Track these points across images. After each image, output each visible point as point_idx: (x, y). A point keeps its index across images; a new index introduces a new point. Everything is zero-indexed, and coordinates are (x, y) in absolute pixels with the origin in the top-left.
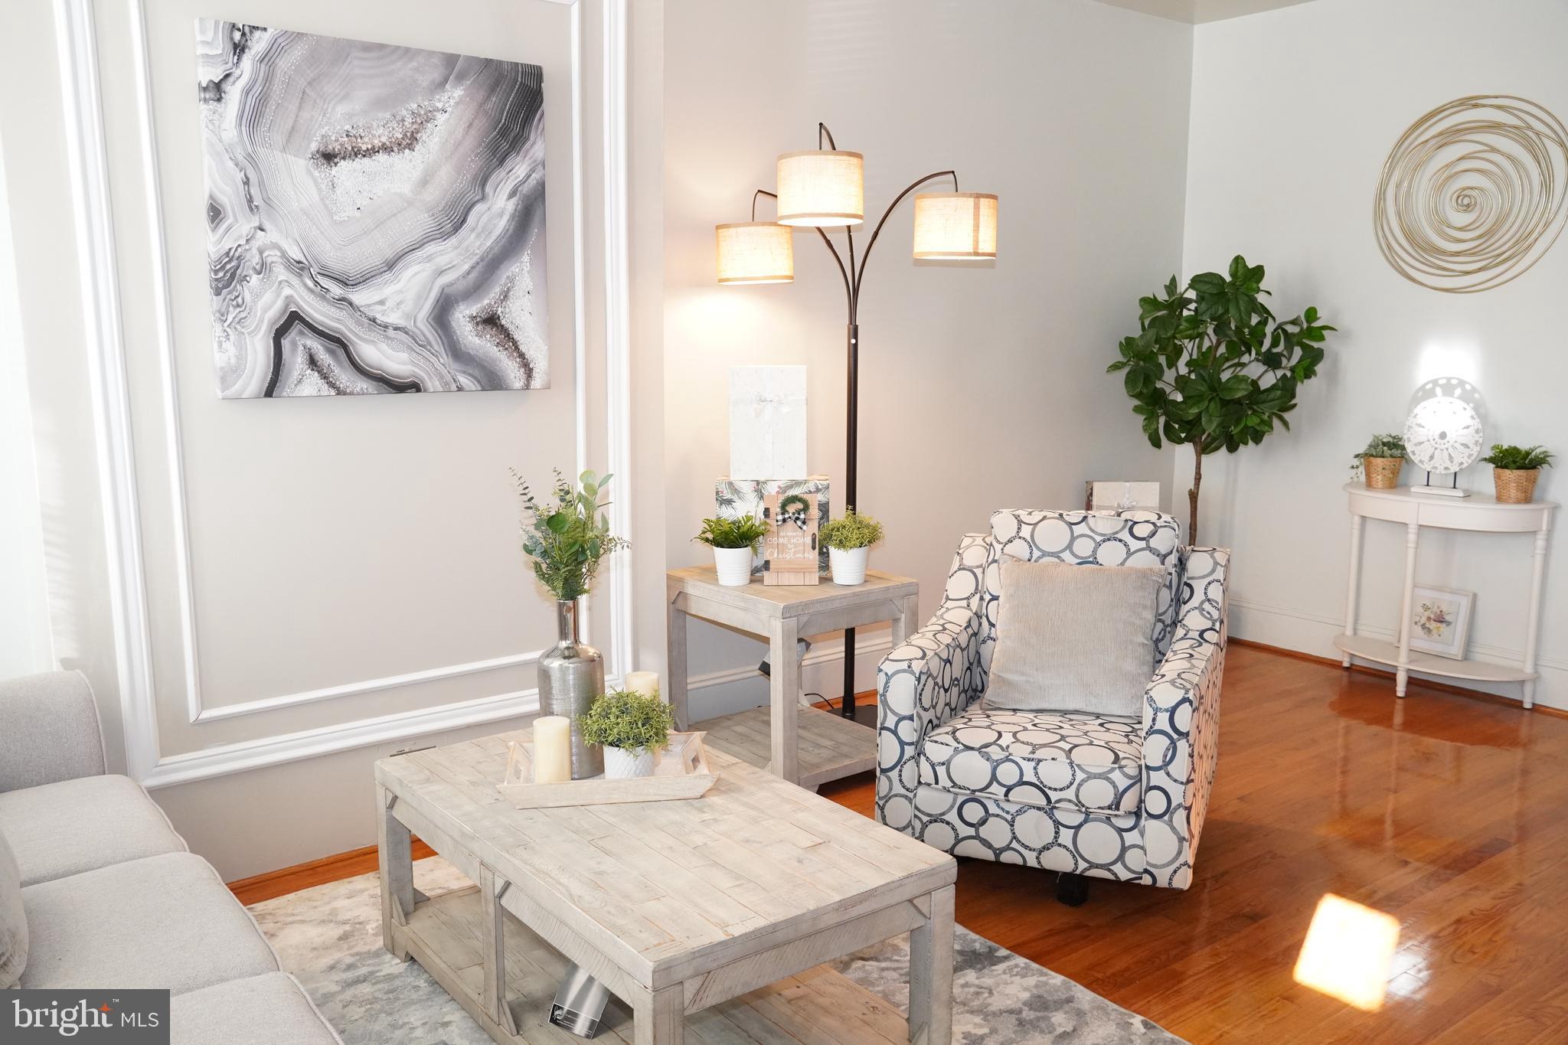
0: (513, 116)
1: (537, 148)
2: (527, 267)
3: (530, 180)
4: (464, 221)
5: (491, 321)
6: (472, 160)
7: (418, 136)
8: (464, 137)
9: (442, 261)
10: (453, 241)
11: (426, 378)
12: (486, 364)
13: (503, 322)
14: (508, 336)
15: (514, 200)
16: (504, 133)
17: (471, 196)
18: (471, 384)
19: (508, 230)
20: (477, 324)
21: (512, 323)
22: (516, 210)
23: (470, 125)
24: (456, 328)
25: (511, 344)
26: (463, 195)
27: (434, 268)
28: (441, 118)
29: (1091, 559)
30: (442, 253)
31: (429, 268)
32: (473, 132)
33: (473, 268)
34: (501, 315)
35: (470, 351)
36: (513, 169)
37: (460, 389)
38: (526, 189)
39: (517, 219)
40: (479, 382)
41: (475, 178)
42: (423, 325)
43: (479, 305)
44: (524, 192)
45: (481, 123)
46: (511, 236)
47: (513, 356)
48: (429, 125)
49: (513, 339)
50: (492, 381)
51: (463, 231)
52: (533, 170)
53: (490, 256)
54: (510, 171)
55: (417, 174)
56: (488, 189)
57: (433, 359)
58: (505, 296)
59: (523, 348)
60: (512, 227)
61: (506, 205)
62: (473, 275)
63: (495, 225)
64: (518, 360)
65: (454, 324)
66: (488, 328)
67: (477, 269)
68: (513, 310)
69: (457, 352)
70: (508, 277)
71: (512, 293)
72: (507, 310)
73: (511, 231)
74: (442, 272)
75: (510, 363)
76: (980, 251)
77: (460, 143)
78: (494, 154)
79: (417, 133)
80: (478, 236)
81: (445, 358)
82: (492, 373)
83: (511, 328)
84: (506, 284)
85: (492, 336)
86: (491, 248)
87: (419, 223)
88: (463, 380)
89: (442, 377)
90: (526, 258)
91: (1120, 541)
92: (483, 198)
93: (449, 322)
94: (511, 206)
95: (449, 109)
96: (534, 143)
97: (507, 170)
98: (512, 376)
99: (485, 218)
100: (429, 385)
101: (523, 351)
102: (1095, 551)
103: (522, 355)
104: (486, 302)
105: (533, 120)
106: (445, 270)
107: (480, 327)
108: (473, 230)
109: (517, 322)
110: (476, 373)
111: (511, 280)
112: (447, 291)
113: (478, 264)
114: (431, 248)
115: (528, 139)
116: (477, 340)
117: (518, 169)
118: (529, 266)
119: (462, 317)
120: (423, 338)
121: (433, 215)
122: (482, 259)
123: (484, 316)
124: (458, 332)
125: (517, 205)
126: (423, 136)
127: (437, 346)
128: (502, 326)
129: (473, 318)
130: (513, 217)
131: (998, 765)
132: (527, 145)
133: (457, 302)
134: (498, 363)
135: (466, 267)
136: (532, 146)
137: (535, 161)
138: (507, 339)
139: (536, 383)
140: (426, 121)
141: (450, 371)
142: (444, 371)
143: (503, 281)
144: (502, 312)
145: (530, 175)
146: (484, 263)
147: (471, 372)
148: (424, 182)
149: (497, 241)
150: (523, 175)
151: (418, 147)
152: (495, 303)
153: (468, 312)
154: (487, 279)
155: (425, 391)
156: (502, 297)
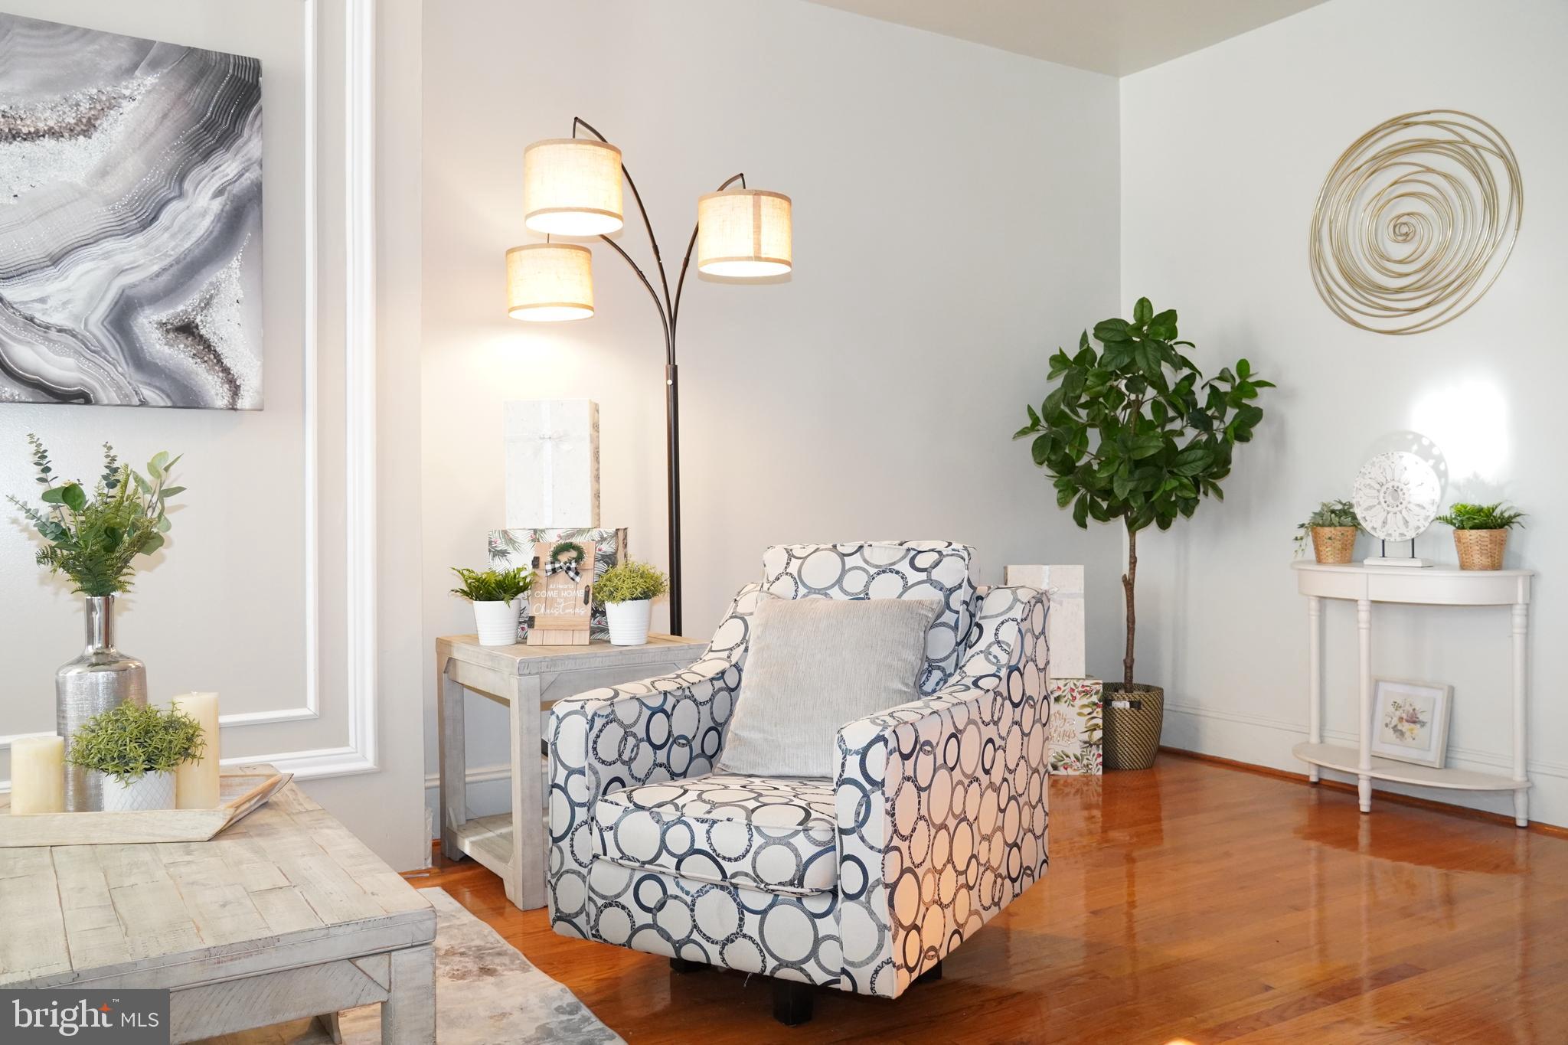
0: (221, 110)
1: (251, 145)
2: (236, 274)
3: (243, 179)
4: (155, 218)
5: (187, 329)
6: (167, 154)
7: (97, 123)
8: (157, 128)
9: (124, 259)
10: (140, 238)
11: (97, 386)
12: (178, 377)
13: (203, 332)
14: (208, 346)
15: (220, 200)
16: (209, 127)
17: (164, 193)
18: (158, 399)
19: (211, 232)
20: (168, 331)
21: (215, 333)
22: (222, 210)
23: (165, 116)
24: (140, 334)
25: (212, 356)
26: (153, 191)
27: (113, 266)
28: (127, 106)
29: (862, 596)
30: (123, 251)
31: (106, 266)
32: (168, 123)
33: (164, 270)
34: (200, 324)
35: (158, 361)
36: (220, 166)
37: (143, 403)
38: (236, 189)
39: (223, 220)
40: (168, 396)
41: (170, 173)
42: (96, 326)
43: (171, 311)
44: (234, 192)
45: (180, 114)
46: (216, 238)
47: (214, 370)
48: (111, 112)
49: (215, 351)
50: (186, 398)
51: (153, 229)
52: (246, 170)
53: (188, 259)
54: (216, 168)
55: (93, 163)
56: (187, 185)
57: (109, 367)
58: (207, 303)
59: (227, 362)
60: (217, 229)
61: (209, 204)
62: (164, 278)
63: (195, 226)
64: (221, 374)
65: (136, 330)
66: (182, 337)
67: (171, 271)
68: (216, 319)
69: (139, 361)
70: (211, 284)
71: (215, 301)
72: (209, 319)
73: (215, 234)
74: (123, 271)
75: (210, 378)
76: (763, 256)
77: (152, 134)
78: (196, 147)
79: (96, 119)
80: (173, 236)
81: (124, 367)
82: (186, 387)
83: (214, 340)
84: (208, 291)
85: (186, 346)
86: (189, 250)
87: (95, 216)
88: (148, 393)
89: (119, 388)
90: (235, 263)
91: (897, 573)
92: (181, 195)
93: (130, 326)
94: (216, 205)
95: (139, 97)
96: (249, 139)
97: (213, 167)
98: (213, 392)
99: (182, 218)
100: (103, 396)
101: (228, 365)
102: (867, 587)
103: (226, 370)
104: (181, 308)
105: (248, 115)
106: (127, 270)
107: (171, 335)
108: (167, 229)
109: (223, 333)
110: (165, 386)
111: (216, 286)
112: (128, 292)
113: (171, 266)
114: (108, 245)
115: (240, 135)
116: (166, 350)
117: (228, 167)
118: (238, 272)
119: (148, 325)
120: (97, 344)
121: (113, 209)
122: (178, 261)
123: (177, 323)
124: (142, 339)
125: (224, 206)
126: (103, 123)
127: (114, 351)
128: (201, 337)
129: (162, 324)
130: (218, 218)
131: (668, 828)
132: (240, 142)
133: (141, 305)
134: (193, 376)
135: (156, 268)
136: (245, 143)
137: (249, 159)
138: (207, 350)
139: (245, 402)
140: (110, 108)
141: (131, 381)
142: (123, 381)
143: (205, 287)
144: (202, 321)
145: (243, 175)
146: (180, 266)
147: (158, 384)
148: (103, 173)
149: (197, 244)
150: (235, 172)
151: (96, 135)
152: (193, 310)
153: (155, 318)
154: (182, 284)
155: (97, 403)
156: (203, 305)
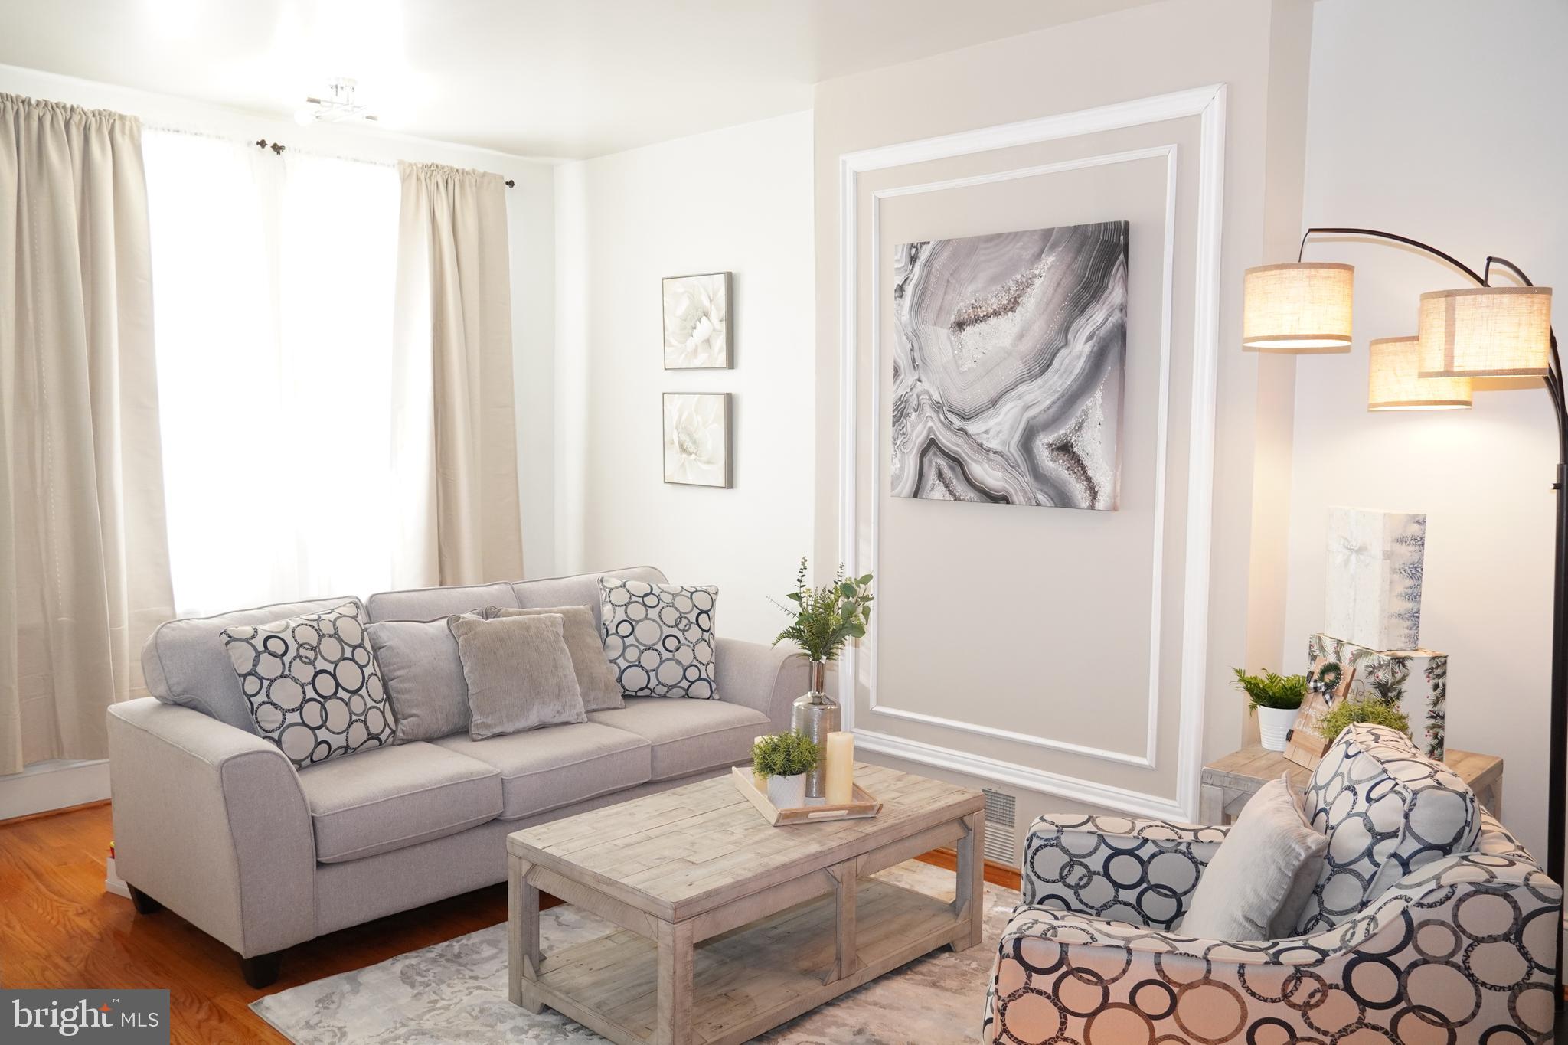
0: (1094, 271)
1: (1115, 294)
2: (1099, 401)
3: (1107, 324)
4: (1050, 364)
5: (1065, 448)
6: (1059, 313)
7: (1019, 300)
8: (1053, 295)
9: (1029, 398)
10: (1040, 381)
11: (1014, 494)
12: (1058, 485)
13: (1075, 449)
14: (1078, 461)
15: (1091, 343)
16: (1086, 287)
17: (1057, 344)
18: (1046, 501)
19: (1084, 370)
20: (1053, 450)
21: (1083, 450)
22: (1091, 352)
23: (1058, 284)
24: (1037, 453)
25: (1080, 469)
26: (1051, 343)
27: (1023, 404)
28: (1038, 282)
30: (1030, 392)
31: (1020, 404)
32: (1060, 290)
33: (1054, 403)
34: (1074, 443)
35: (1046, 473)
36: (1092, 316)
37: (1038, 504)
38: (1102, 332)
39: (1092, 359)
40: (1052, 499)
41: (1060, 328)
42: (1014, 451)
43: (1056, 435)
44: (1101, 335)
45: (1069, 281)
46: (1087, 374)
47: (1081, 479)
48: (1029, 289)
49: (1082, 464)
50: (1063, 500)
51: (1048, 373)
52: (1110, 315)
53: (1069, 393)
54: (1089, 318)
55: (1016, 330)
56: (1070, 336)
57: (1020, 478)
58: (1080, 427)
59: (1090, 473)
60: (1088, 367)
61: (1083, 348)
62: (1053, 410)
63: (1075, 366)
64: (1085, 483)
65: (1035, 450)
66: (1061, 454)
67: (1060, 401)
68: (1085, 439)
69: (1038, 475)
70: (1083, 410)
71: (1085, 424)
72: (1080, 438)
73: (1086, 371)
74: (1029, 407)
75: (1078, 485)
77: (1050, 301)
78: (1076, 306)
79: (1019, 298)
80: (1061, 376)
81: (1029, 478)
82: (1063, 493)
83: (1082, 455)
84: (1081, 417)
85: (1064, 461)
86: (1070, 386)
87: (1015, 367)
88: (1041, 497)
89: (1026, 493)
90: (1098, 393)
92: (1066, 344)
93: (1032, 448)
94: (1087, 349)
95: (1044, 274)
96: (1112, 290)
97: (1087, 318)
98: (1079, 497)
99: (1067, 361)
100: (1015, 498)
101: (1091, 475)
103: (1089, 479)
104: (1062, 432)
105: (1112, 270)
106: (1031, 406)
107: (1055, 453)
108: (1057, 371)
109: (1089, 449)
110: (1051, 492)
111: (1086, 413)
112: (1031, 422)
113: (1058, 399)
114: (1022, 388)
115: (1107, 288)
116: (1051, 464)
117: (1099, 317)
118: (1101, 400)
119: (1042, 444)
120: (1014, 461)
121: (1026, 362)
122: (1062, 395)
123: (1059, 443)
124: (1038, 457)
125: (1093, 347)
126: (1023, 299)
127: (1024, 468)
128: (1074, 453)
129: (1049, 445)
130: (1089, 357)
132: (1107, 293)
133: (1038, 432)
134: (1067, 484)
135: (1048, 402)
136: (1111, 293)
137: (1112, 306)
138: (1077, 464)
139: (1101, 504)
140: (1027, 287)
141: (1032, 489)
142: (1028, 489)
143: (1079, 414)
144: (1075, 441)
145: (1107, 320)
146: (1064, 399)
147: (1046, 490)
148: (1021, 336)
149: (1075, 380)
150: (1101, 320)
151: (1019, 309)
152: (1070, 433)
153: (1046, 441)
154: (1064, 413)
155: (1013, 503)
156: (1077, 428)
